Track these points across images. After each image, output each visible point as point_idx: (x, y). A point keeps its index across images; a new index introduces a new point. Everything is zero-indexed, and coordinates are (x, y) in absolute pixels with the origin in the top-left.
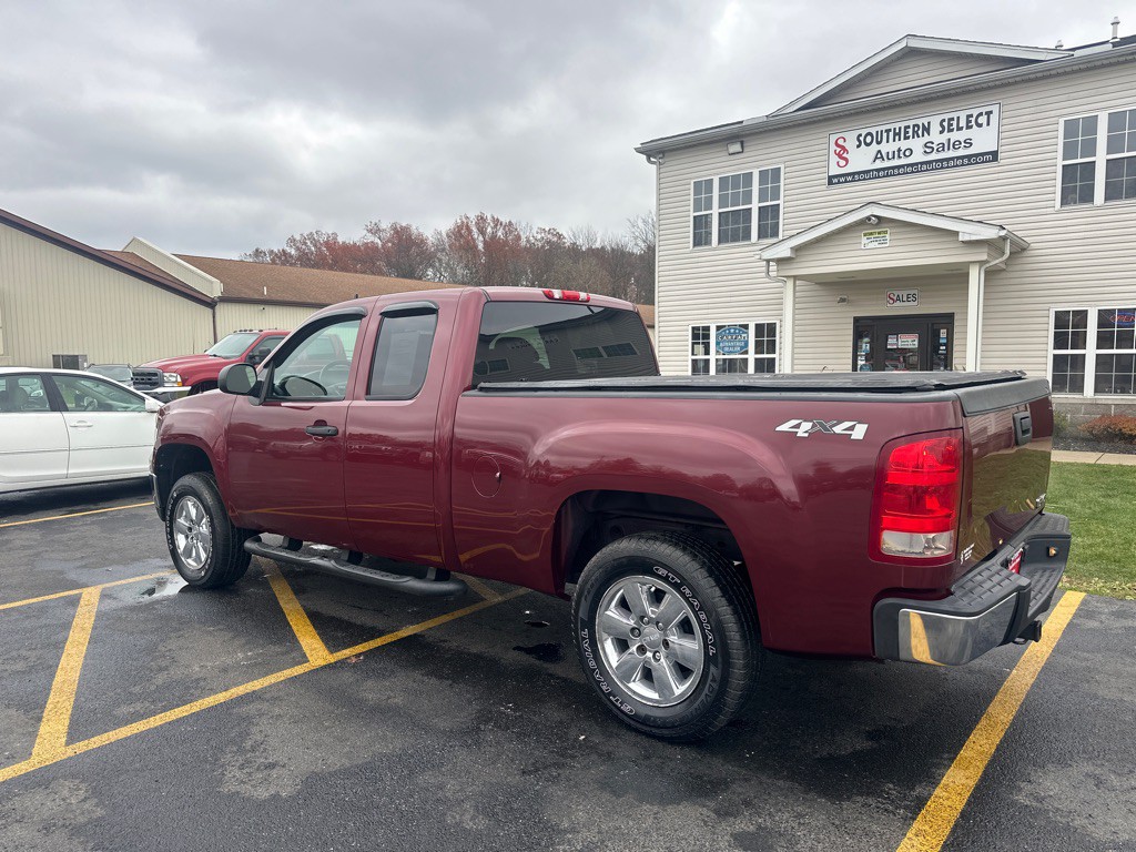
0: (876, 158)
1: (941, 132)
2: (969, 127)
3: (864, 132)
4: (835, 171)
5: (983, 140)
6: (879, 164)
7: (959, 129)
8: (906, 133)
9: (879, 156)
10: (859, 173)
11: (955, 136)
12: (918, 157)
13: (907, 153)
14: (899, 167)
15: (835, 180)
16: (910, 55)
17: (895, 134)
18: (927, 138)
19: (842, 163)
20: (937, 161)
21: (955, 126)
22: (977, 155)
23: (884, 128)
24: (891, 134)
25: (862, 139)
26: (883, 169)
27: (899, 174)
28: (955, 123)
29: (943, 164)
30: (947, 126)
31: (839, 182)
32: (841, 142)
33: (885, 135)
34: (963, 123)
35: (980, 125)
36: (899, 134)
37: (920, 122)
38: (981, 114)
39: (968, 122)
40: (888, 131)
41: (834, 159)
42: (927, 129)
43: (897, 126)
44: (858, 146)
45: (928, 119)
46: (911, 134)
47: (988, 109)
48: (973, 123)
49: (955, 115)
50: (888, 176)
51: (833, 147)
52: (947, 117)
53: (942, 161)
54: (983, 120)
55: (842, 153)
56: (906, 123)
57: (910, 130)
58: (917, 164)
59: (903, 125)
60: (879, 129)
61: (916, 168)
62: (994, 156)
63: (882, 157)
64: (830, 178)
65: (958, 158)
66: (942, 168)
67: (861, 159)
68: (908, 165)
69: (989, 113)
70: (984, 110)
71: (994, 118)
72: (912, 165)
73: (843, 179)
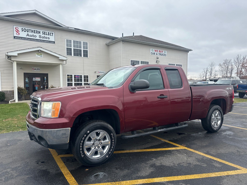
0: (27, 35)
1: (43, 34)
2: (49, 35)
3: (24, 28)
4: (15, 35)
5: (52, 38)
6: (28, 37)
7: (47, 35)
8: (34, 32)
9: (28, 35)
10: (23, 38)
11: (46, 36)
12: (38, 38)
13: (35, 36)
14: (33, 39)
15: (16, 38)
16: (34, 14)
17: (32, 31)
18: (39, 34)
19: (18, 34)
20: (42, 40)
21: (46, 34)
22: (51, 41)
23: (29, 29)
24: (31, 31)
25: (23, 29)
26: (30, 38)
27: (33, 41)
28: (46, 33)
29: (44, 41)
30: (44, 33)
31: (17, 38)
32: (17, 28)
33: (29, 30)
34: (47, 34)
35: (51, 35)
36: (33, 31)
37: (38, 30)
38: (51, 33)
39: (48, 34)
40: (30, 30)
41: (15, 32)
42: (39, 32)
43: (32, 29)
44: (22, 31)
45: (40, 30)
46: (36, 32)
47: (53, 32)
48: (49, 34)
49: (46, 31)
50: (30, 40)
51: (15, 29)
52: (44, 31)
53: (43, 40)
54: (51, 34)
55: (17, 31)
56: (35, 30)
57: (36, 31)
58: (38, 39)
59: (34, 30)
60: (28, 29)
61: (37, 40)
62: (54, 42)
63: (29, 35)
64: (15, 37)
65: (47, 41)
66: (43, 42)
67: (23, 34)
68: (36, 39)
69: (53, 33)
70: (52, 32)
71: (54, 34)
72: (37, 39)
73: (18, 38)
